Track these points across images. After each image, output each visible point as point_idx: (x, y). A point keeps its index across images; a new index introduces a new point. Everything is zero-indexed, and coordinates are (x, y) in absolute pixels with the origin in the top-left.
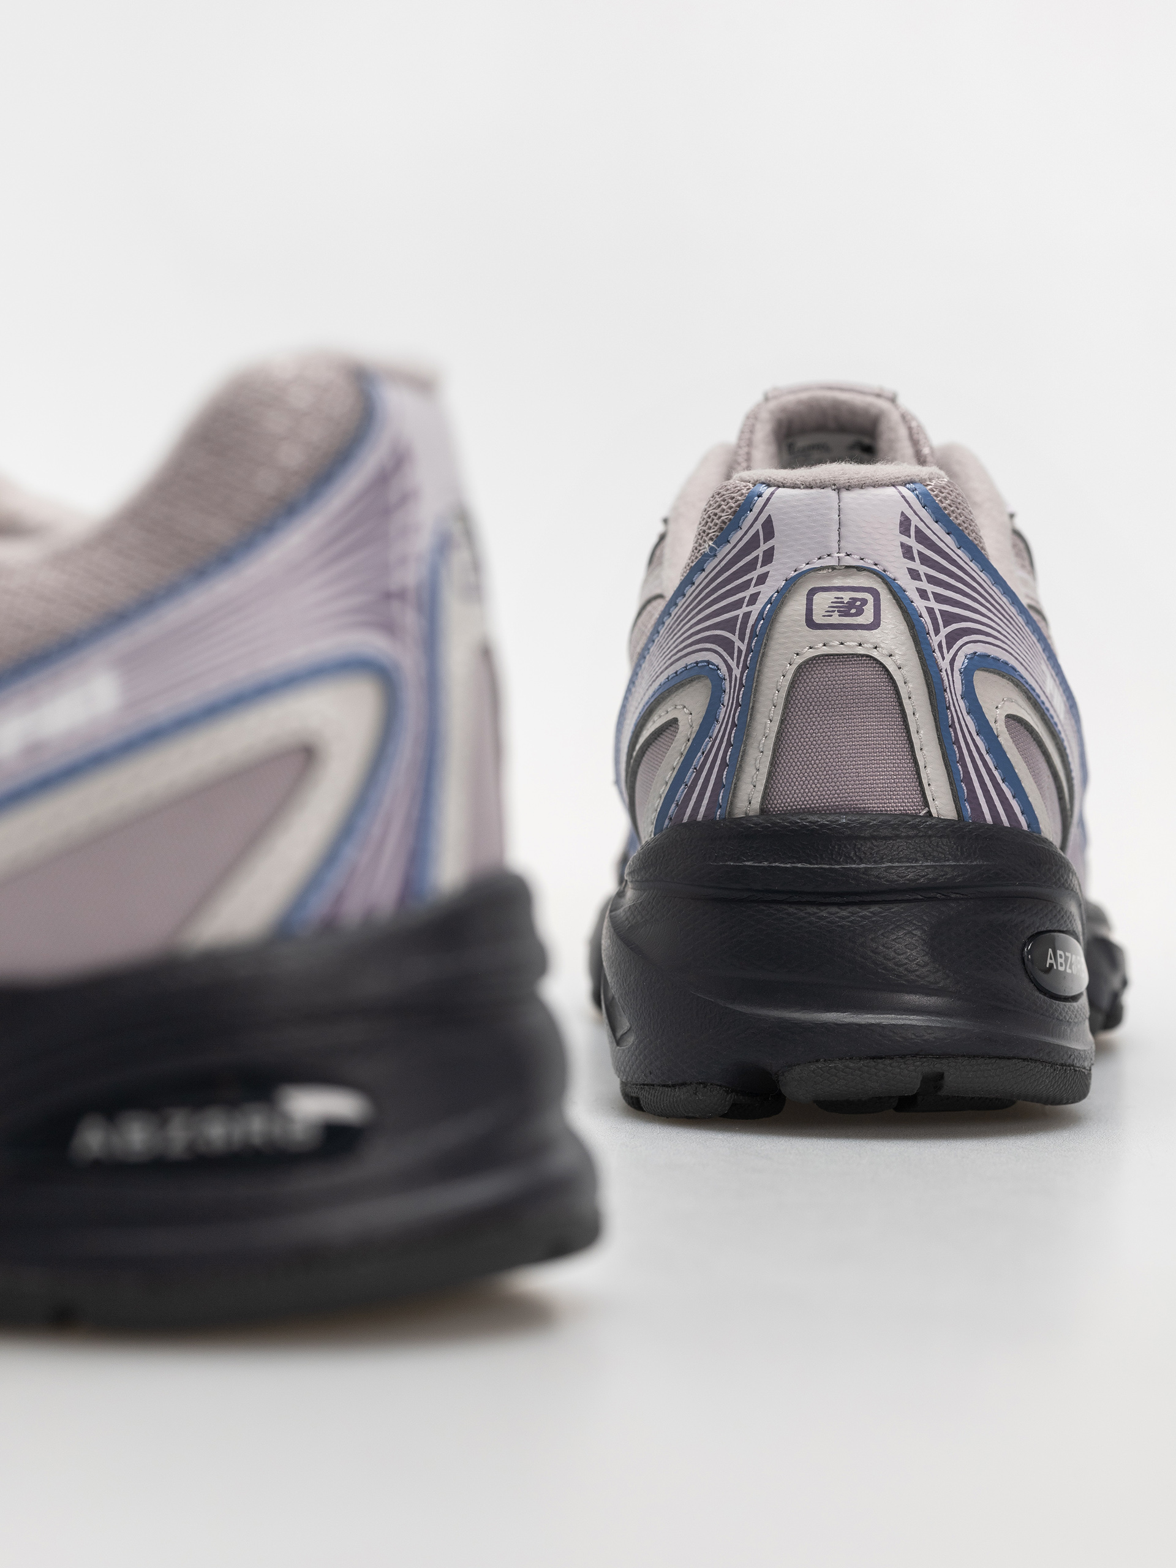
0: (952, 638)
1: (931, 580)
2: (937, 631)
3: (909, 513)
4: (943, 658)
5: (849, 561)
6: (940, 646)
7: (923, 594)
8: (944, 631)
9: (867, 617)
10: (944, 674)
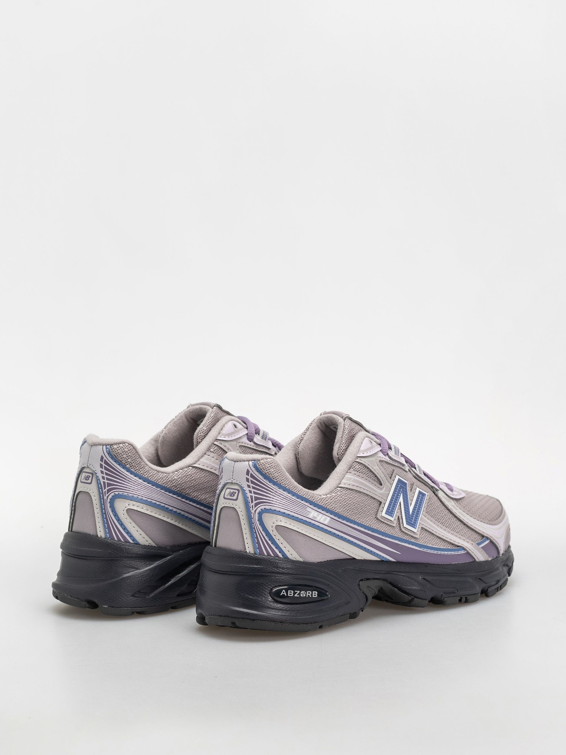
0: (256, 505)
1: (253, 488)
2: (252, 502)
3: (249, 469)
4: (253, 510)
5: (234, 482)
6: (252, 506)
7: (250, 492)
8: (254, 502)
9: (235, 497)
10: (252, 514)
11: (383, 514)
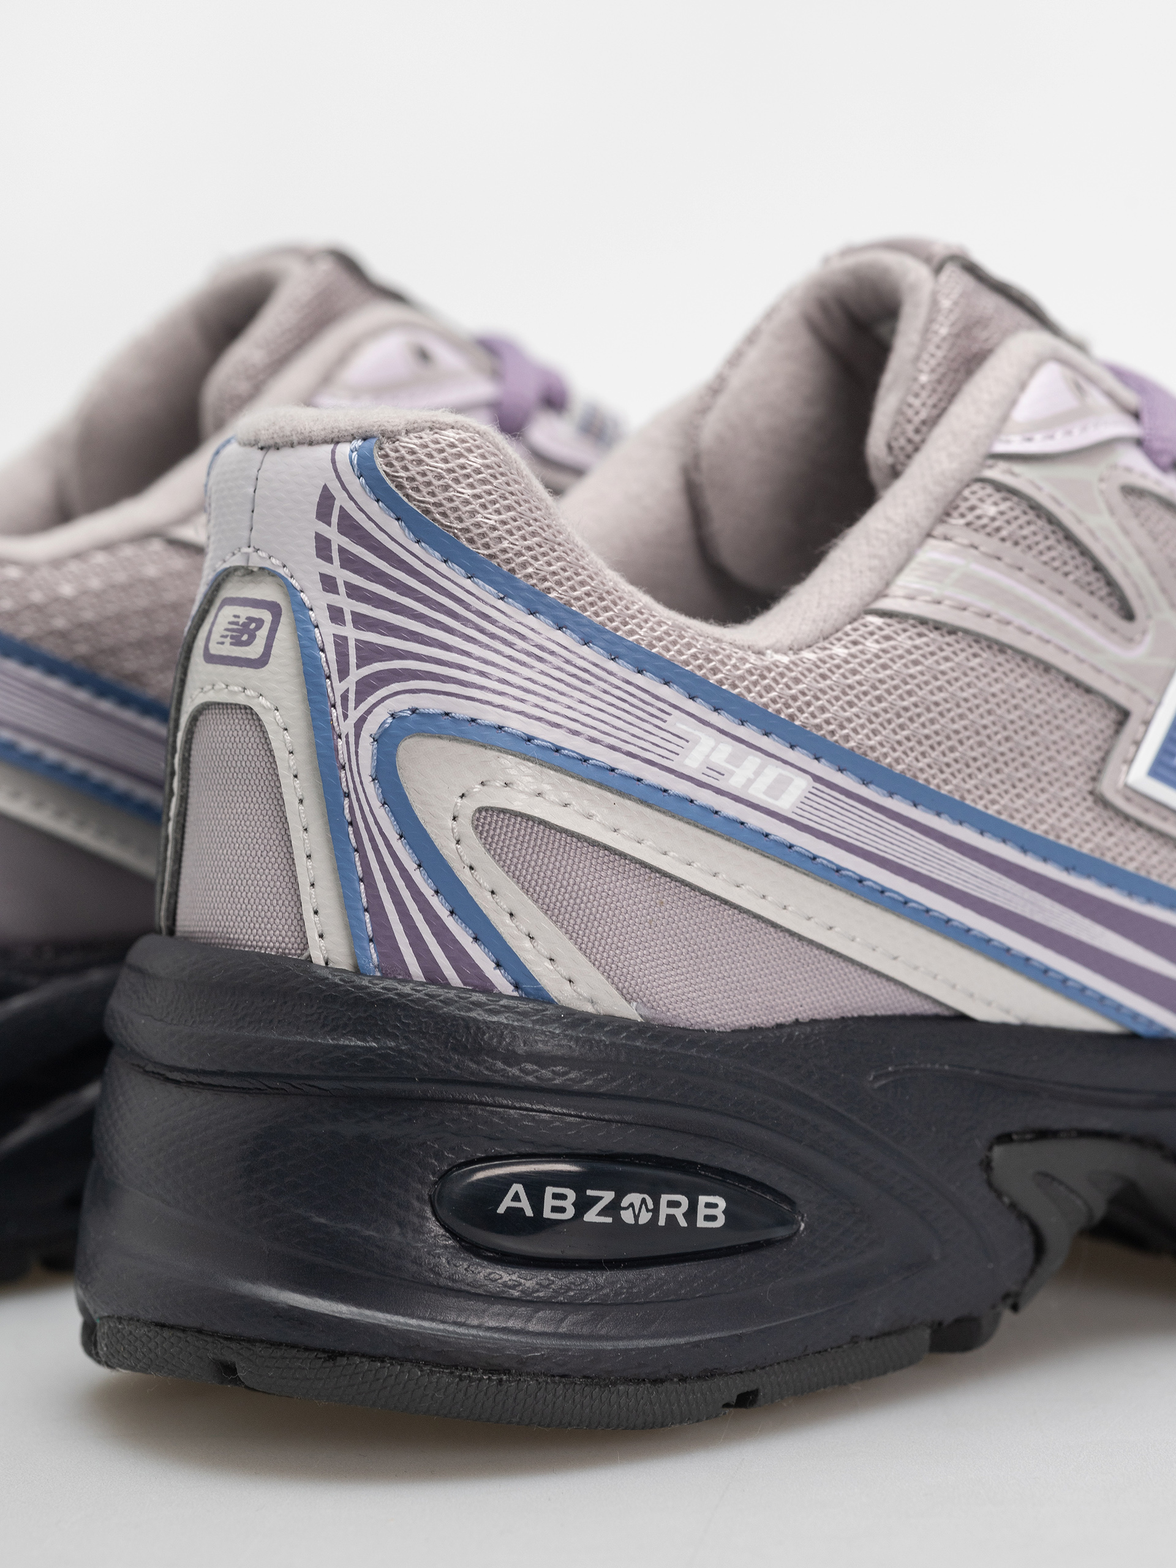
0: (366, 687)
1: (354, 592)
2: (343, 673)
3: (335, 488)
4: (346, 717)
6: (345, 698)
7: (336, 615)
8: (356, 674)
9: (254, 651)
10: (341, 743)
11: (1139, 775)
